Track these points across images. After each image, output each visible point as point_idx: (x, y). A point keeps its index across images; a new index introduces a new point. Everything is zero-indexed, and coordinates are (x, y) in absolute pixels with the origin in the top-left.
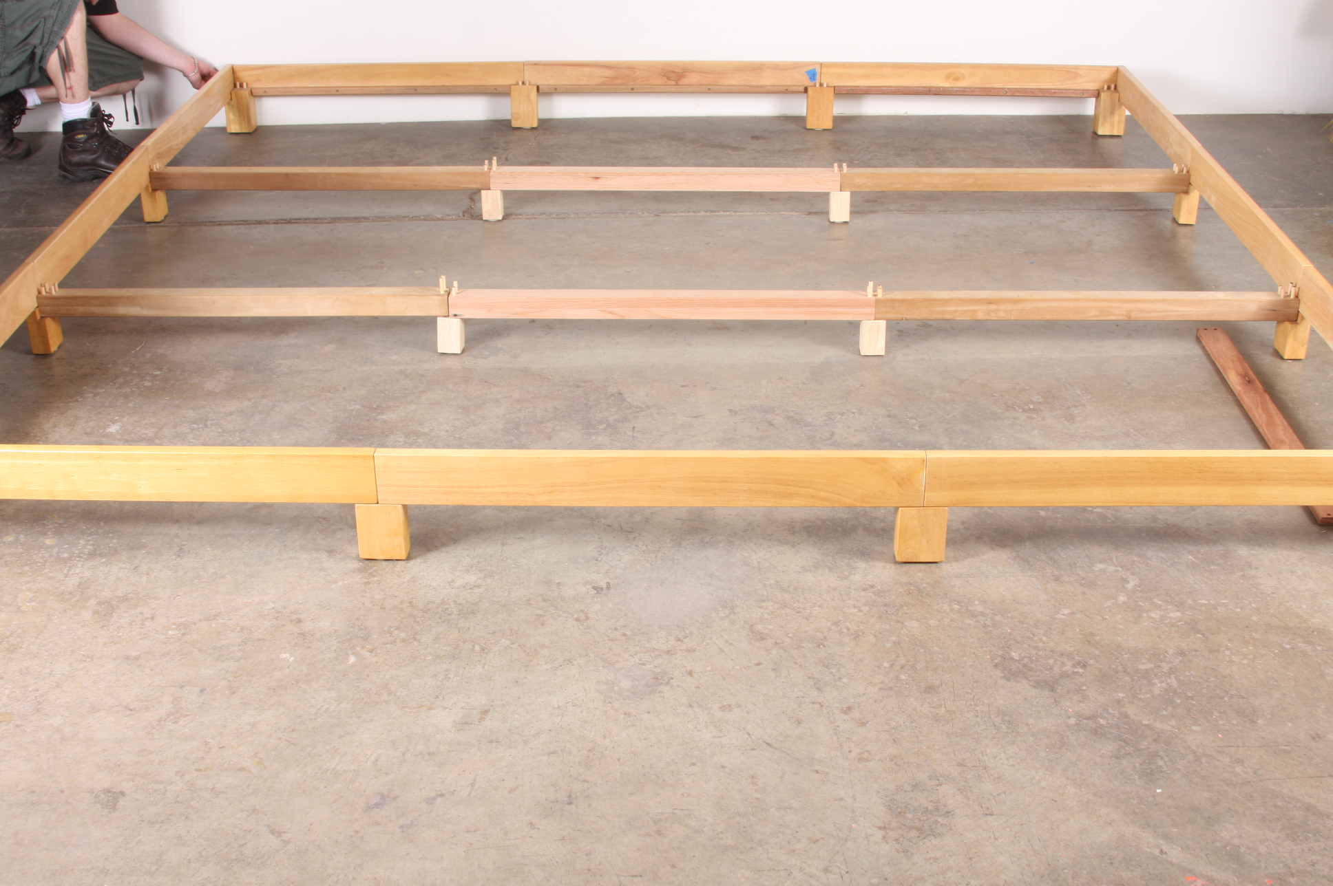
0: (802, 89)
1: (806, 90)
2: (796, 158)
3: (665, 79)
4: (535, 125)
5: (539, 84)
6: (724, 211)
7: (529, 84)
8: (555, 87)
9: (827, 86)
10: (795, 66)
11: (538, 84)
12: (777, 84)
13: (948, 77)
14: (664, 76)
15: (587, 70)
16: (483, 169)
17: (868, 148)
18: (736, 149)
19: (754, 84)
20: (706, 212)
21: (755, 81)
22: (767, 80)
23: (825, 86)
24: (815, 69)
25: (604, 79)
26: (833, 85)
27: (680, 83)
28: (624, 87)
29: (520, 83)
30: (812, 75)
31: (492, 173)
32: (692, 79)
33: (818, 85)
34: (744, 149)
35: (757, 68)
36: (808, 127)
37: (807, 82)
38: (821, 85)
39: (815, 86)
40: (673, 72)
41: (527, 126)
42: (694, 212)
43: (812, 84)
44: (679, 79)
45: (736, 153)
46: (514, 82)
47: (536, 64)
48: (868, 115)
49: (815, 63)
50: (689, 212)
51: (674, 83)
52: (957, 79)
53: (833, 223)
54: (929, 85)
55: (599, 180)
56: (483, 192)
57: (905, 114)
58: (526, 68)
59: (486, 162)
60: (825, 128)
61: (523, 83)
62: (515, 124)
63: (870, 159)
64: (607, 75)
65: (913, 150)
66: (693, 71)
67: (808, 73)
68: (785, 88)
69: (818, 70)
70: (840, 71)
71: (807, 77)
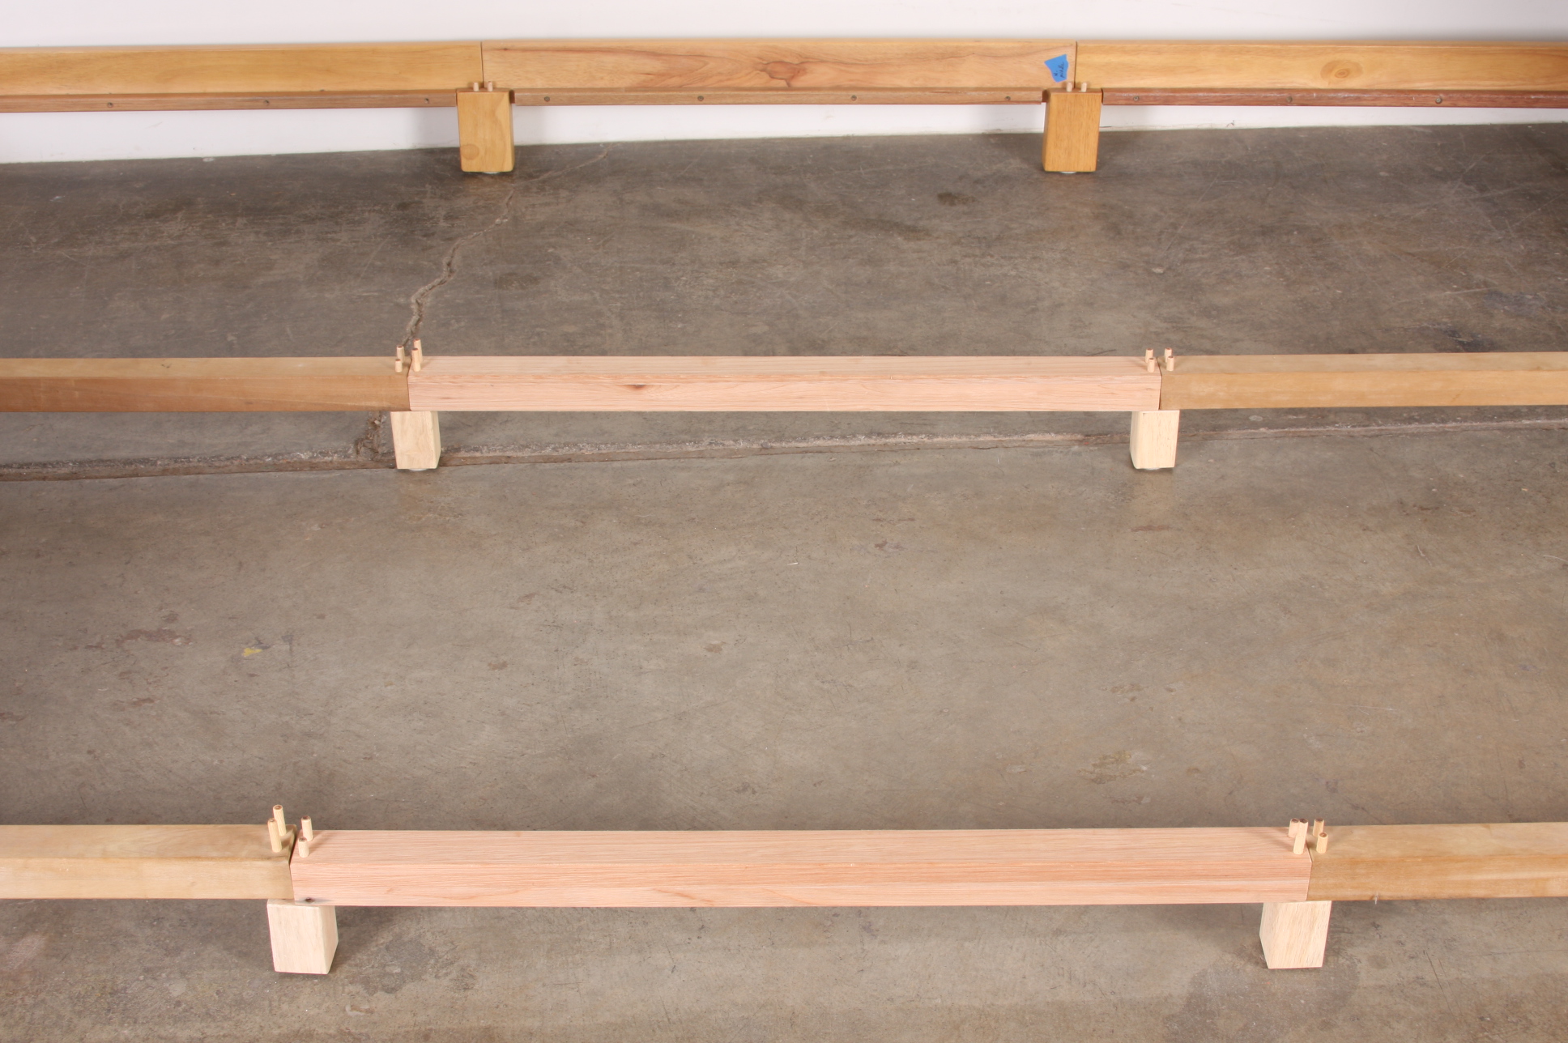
0: (1039, 95)
1: (1046, 97)
2: (1035, 258)
3: (765, 76)
4: (508, 167)
5: (514, 86)
6: (907, 434)
7: (494, 88)
8: (546, 94)
9: (1089, 90)
10: (1025, 49)
11: (512, 88)
12: (989, 85)
13: (1328, 69)
14: (763, 70)
15: (609, 60)
16: (393, 367)
17: (1175, 226)
18: (913, 232)
19: (943, 84)
20: (869, 435)
21: (943, 78)
22: (968, 76)
23: (1084, 89)
24: (1065, 56)
25: (643, 77)
26: (1098, 87)
27: (796, 83)
28: (683, 93)
29: (476, 87)
30: (1059, 68)
31: (411, 379)
32: (820, 75)
33: (1070, 88)
34: (927, 233)
35: (948, 53)
36: (1049, 168)
37: (1049, 82)
38: (1076, 87)
39: (1064, 89)
40: (782, 62)
41: (492, 169)
42: (844, 437)
43: (1058, 85)
44: (793, 77)
45: (912, 245)
46: (463, 84)
47: (506, 49)
48: (1159, 128)
49: (1064, 43)
50: (832, 437)
51: (783, 84)
52: (1344, 74)
53: (1142, 471)
54: (1288, 86)
55: (644, 391)
56: (396, 417)
57: (1231, 127)
58: (486, 57)
59: (400, 350)
60: (1081, 169)
61: (482, 86)
62: (467, 166)
63: (1185, 261)
64: (648, 69)
65: (1266, 231)
66: (822, 62)
67: (1049, 63)
68: (1004, 95)
69: (1070, 59)
70: (1113, 59)
71: (1049, 71)
